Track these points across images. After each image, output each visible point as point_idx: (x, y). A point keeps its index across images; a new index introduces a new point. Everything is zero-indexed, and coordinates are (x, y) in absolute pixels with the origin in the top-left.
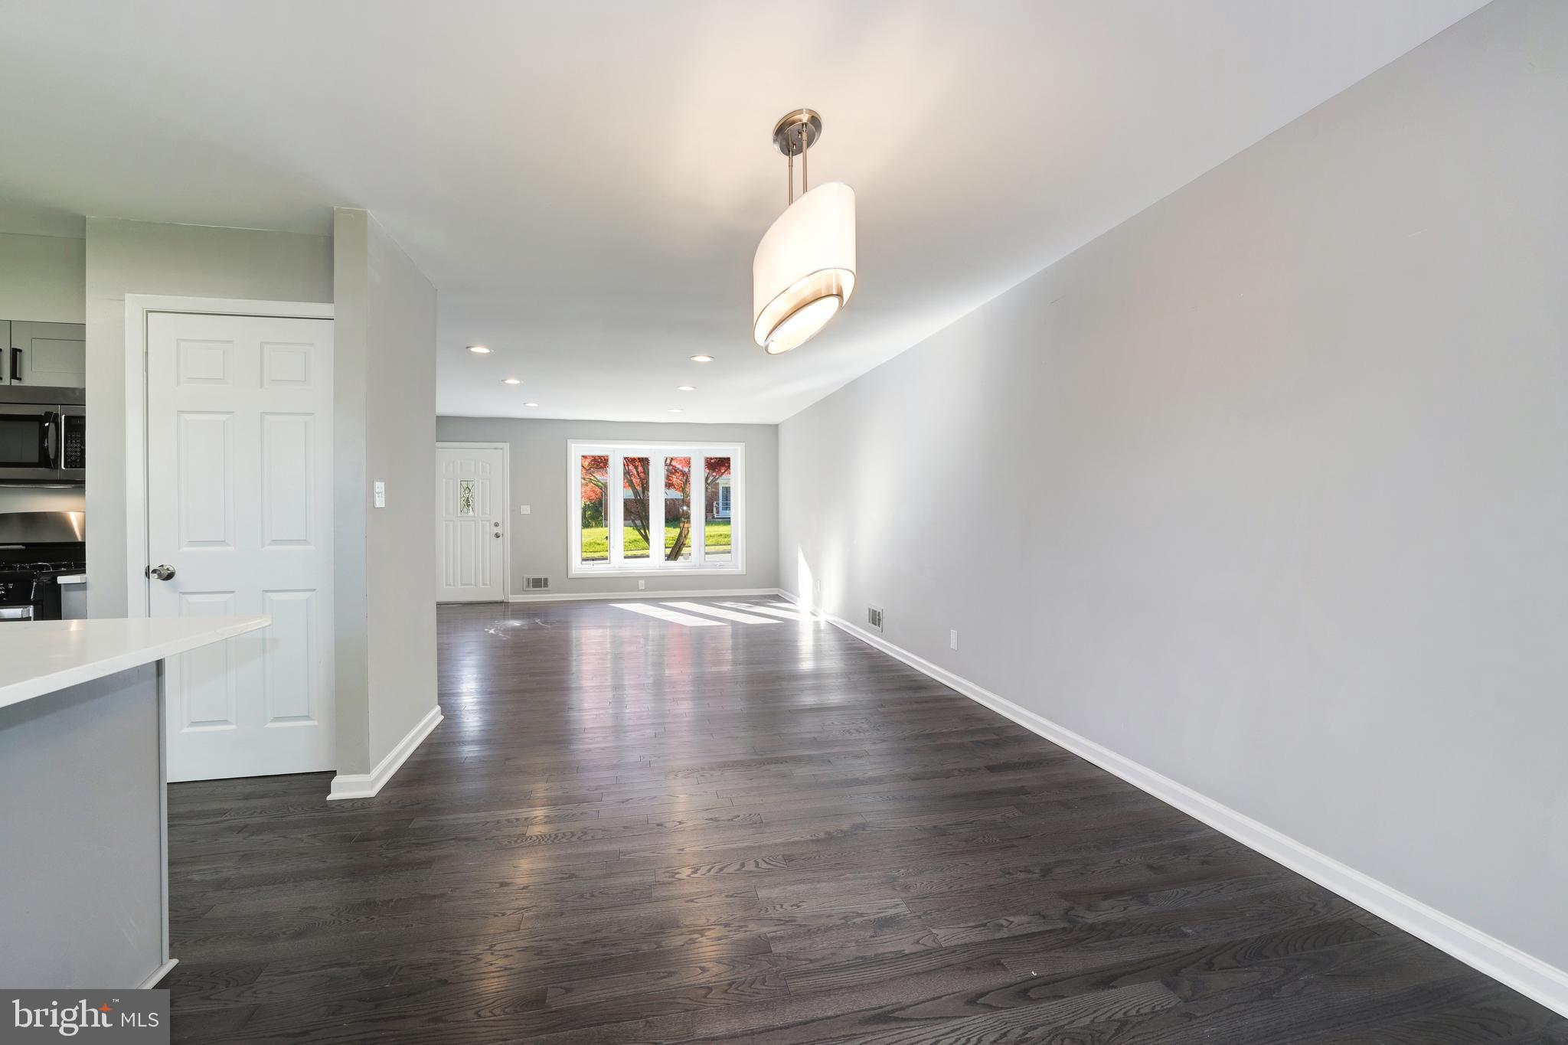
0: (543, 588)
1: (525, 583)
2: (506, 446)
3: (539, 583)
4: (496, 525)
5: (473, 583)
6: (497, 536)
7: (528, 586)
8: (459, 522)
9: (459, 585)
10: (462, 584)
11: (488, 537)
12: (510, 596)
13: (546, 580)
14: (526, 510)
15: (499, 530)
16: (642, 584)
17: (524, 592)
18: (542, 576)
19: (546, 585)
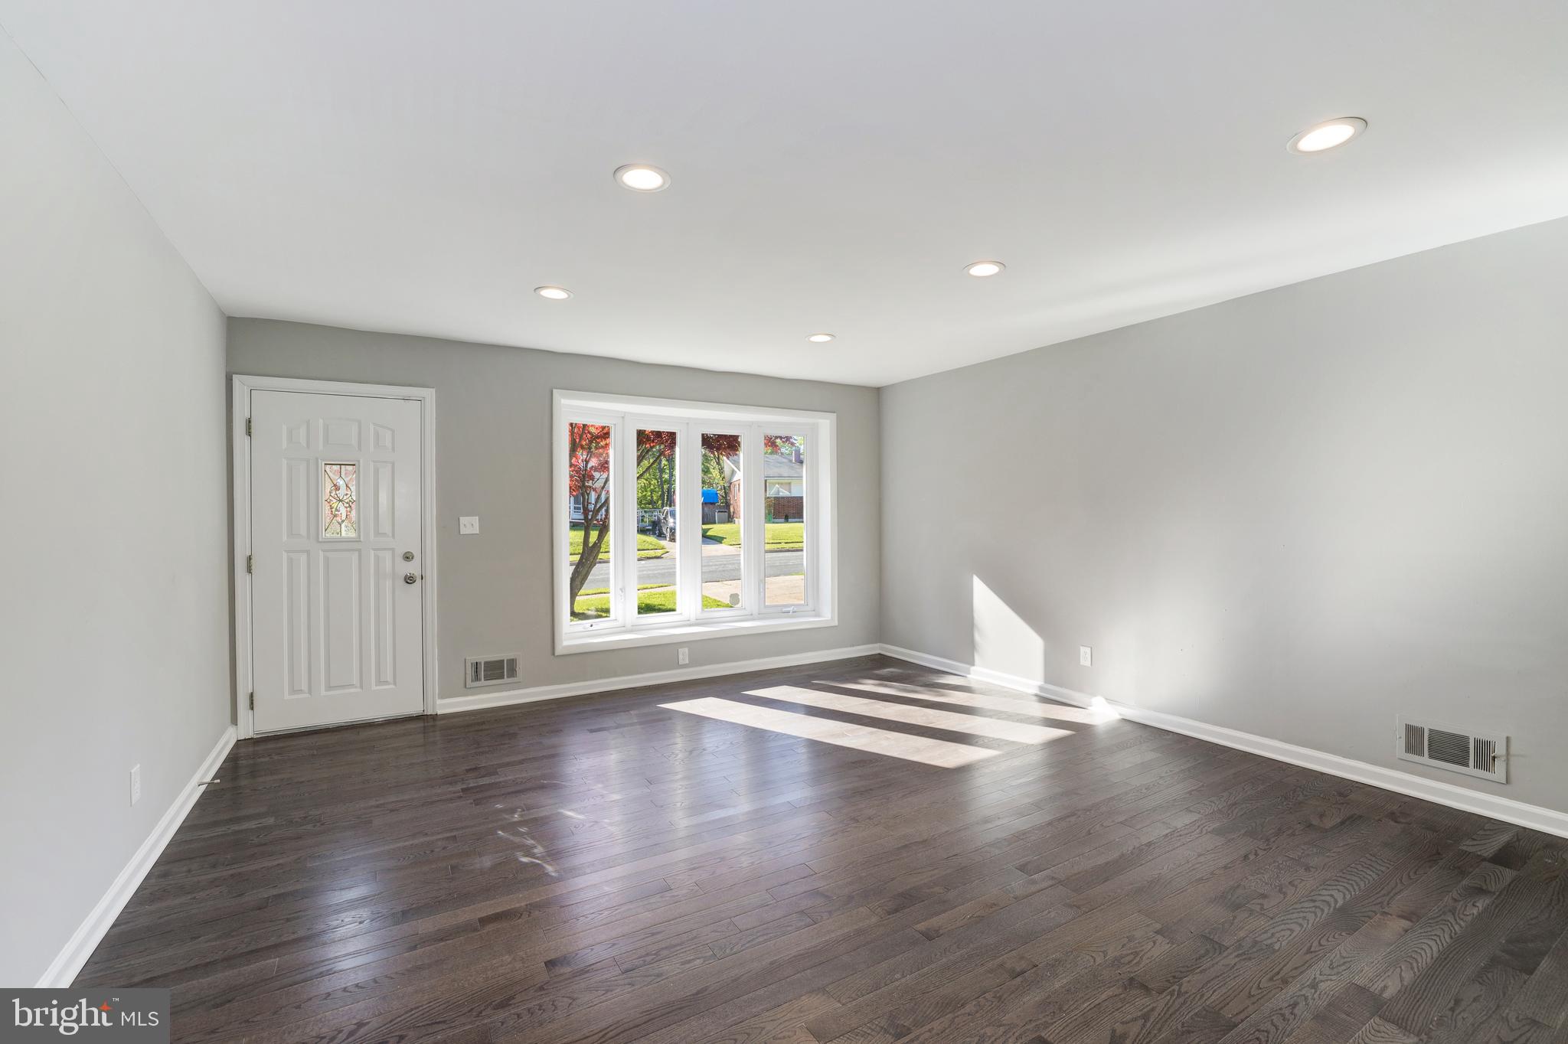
0: (506, 680)
1: (470, 671)
2: (429, 394)
3: (496, 671)
4: (408, 557)
5: (355, 681)
6: (409, 580)
7: (477, 678)
8: (321, 554)
9: (323, 687)
10: (329, 688)
11: (388, 583)
12: (439, 702)
13: (512, 663)
14: (470, 525)
15: (413, 568)
16: (684, 655)
17: (466, 690)
18: (504, 656)
19: (512, 672)
